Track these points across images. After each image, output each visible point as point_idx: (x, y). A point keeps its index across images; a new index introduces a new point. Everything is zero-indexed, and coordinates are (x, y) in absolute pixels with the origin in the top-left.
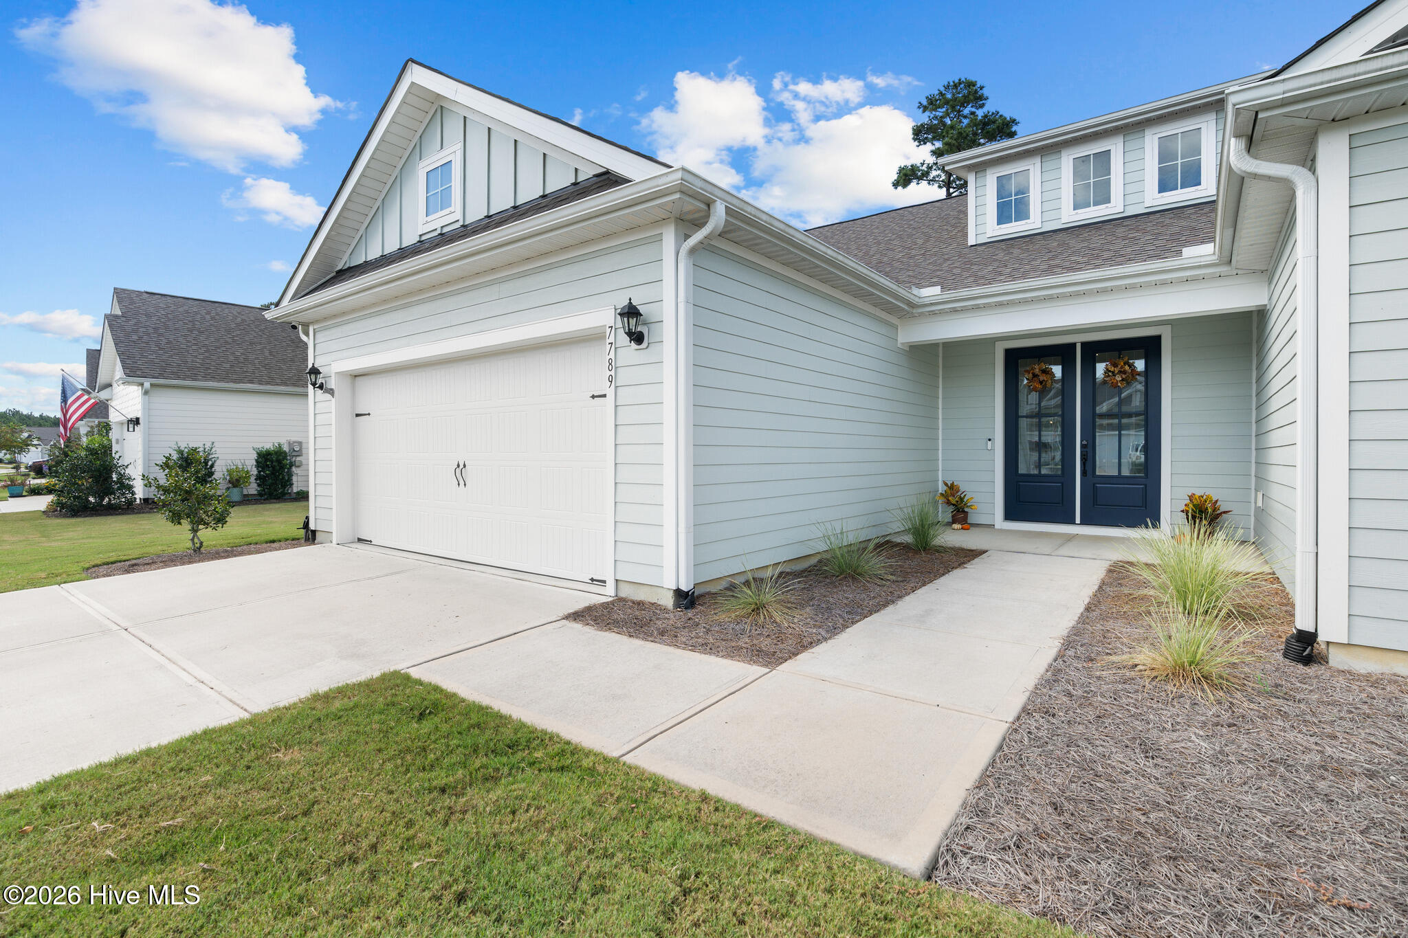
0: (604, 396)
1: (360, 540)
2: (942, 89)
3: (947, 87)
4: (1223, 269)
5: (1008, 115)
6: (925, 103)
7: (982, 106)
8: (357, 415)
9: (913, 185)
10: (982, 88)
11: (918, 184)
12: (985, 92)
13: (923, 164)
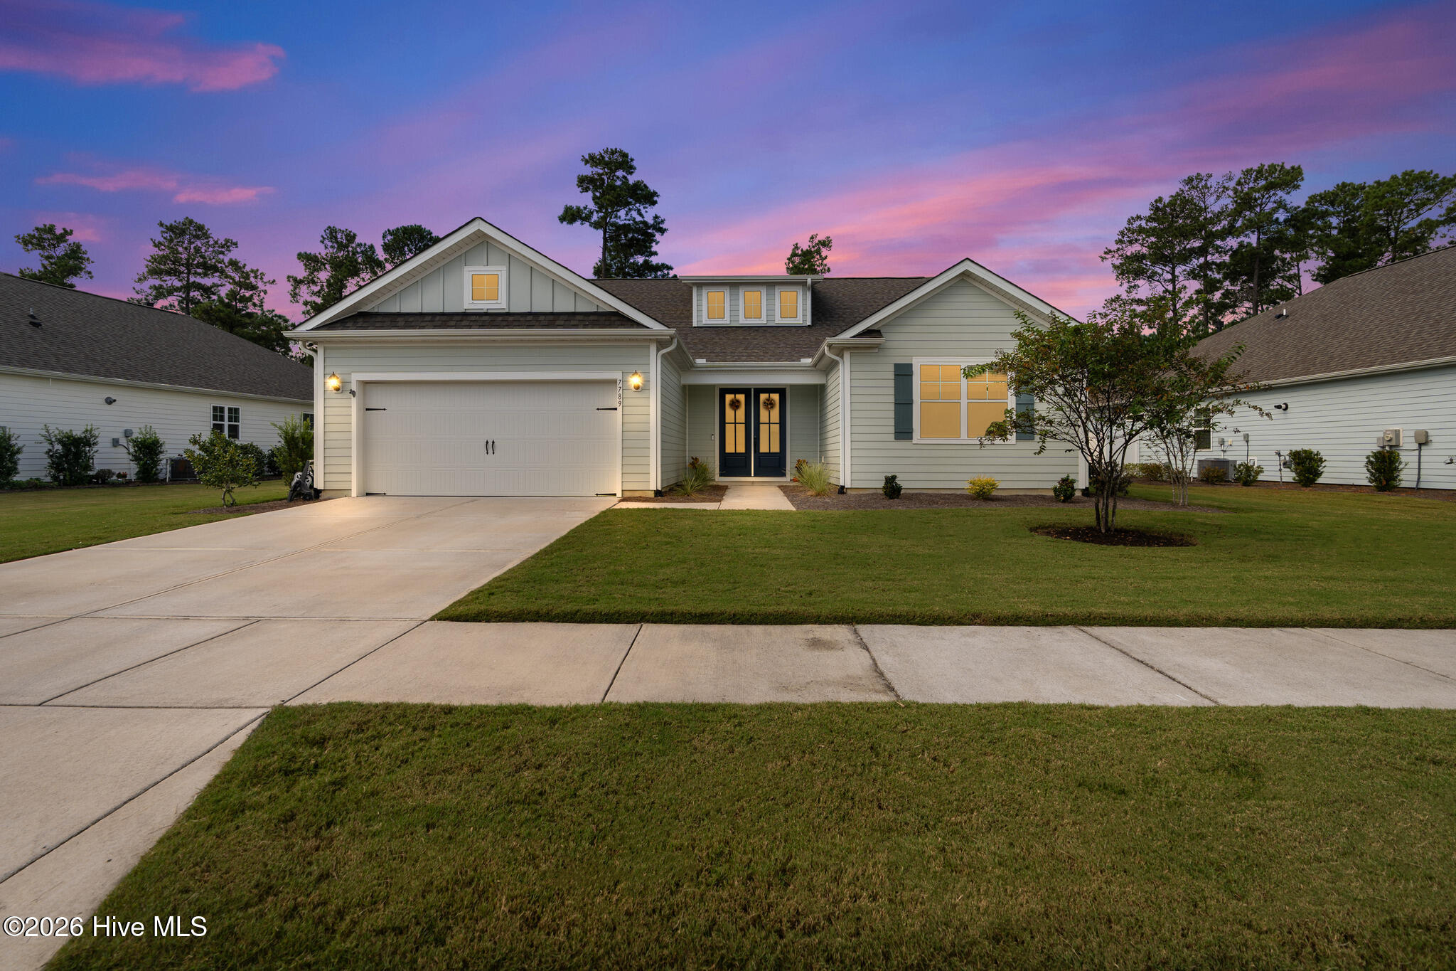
0: (616, 409)
1: (368, 494)
2: (602, 152)
3: (606, 152)
4: (813, 369)
5: (652, 188)
6: (587, 157)
7: (631, 173)
8: (367, 410)
9: (578, 223)
10: (632, 160)
11: (582, 224)
12: (634, 163)
13: (585, 208)
